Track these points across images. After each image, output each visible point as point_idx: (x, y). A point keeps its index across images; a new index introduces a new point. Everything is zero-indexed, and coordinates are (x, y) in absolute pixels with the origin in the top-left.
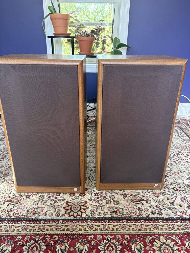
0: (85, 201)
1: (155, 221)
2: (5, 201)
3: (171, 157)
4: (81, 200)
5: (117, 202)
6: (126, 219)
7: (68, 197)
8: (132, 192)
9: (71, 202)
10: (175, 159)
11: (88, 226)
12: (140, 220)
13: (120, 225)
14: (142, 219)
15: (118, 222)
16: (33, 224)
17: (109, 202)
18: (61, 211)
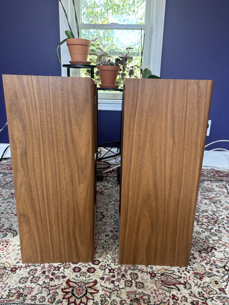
0: (94, 280)
3: (219, 221)
4: (89, 279)
5: (140, 284)
7: (70, 272)
8: (164, 269)
9: (74, 281)
10: (224, 223)
17: (128, 284)
18: (58, 294)
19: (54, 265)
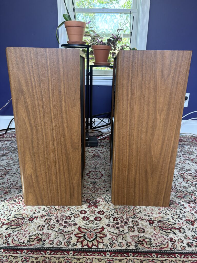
0: (102, 226)
1: (194, 255)
2: (3, 224)
4: (97, 226)
5: (142, 229)
6: (155, 253)
7: (80, 221)
8: (160, 217)
9: (84, 227)
11: (107, 260)
12: (174, 253)
13: (148, 261)
14: (177, 253)
15: (146, 256)
16: (37, 254)
17: (131, 229)
18: (72, 238)
19: (65, 215)
